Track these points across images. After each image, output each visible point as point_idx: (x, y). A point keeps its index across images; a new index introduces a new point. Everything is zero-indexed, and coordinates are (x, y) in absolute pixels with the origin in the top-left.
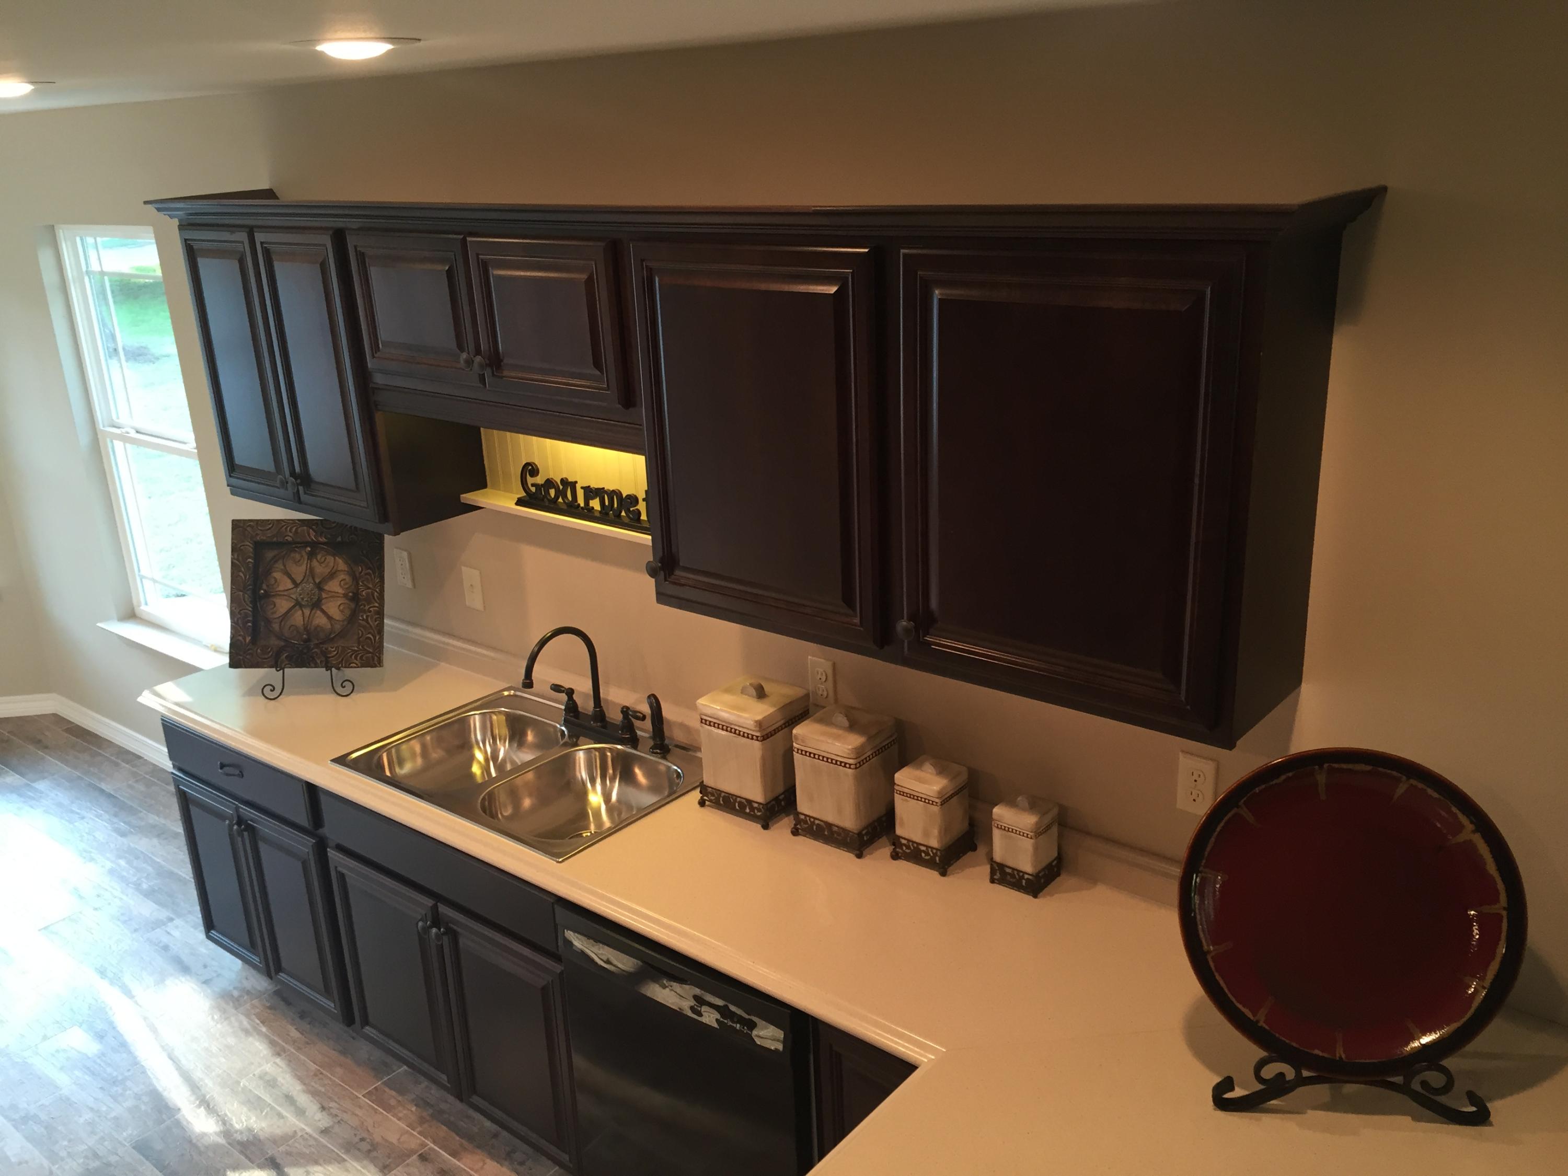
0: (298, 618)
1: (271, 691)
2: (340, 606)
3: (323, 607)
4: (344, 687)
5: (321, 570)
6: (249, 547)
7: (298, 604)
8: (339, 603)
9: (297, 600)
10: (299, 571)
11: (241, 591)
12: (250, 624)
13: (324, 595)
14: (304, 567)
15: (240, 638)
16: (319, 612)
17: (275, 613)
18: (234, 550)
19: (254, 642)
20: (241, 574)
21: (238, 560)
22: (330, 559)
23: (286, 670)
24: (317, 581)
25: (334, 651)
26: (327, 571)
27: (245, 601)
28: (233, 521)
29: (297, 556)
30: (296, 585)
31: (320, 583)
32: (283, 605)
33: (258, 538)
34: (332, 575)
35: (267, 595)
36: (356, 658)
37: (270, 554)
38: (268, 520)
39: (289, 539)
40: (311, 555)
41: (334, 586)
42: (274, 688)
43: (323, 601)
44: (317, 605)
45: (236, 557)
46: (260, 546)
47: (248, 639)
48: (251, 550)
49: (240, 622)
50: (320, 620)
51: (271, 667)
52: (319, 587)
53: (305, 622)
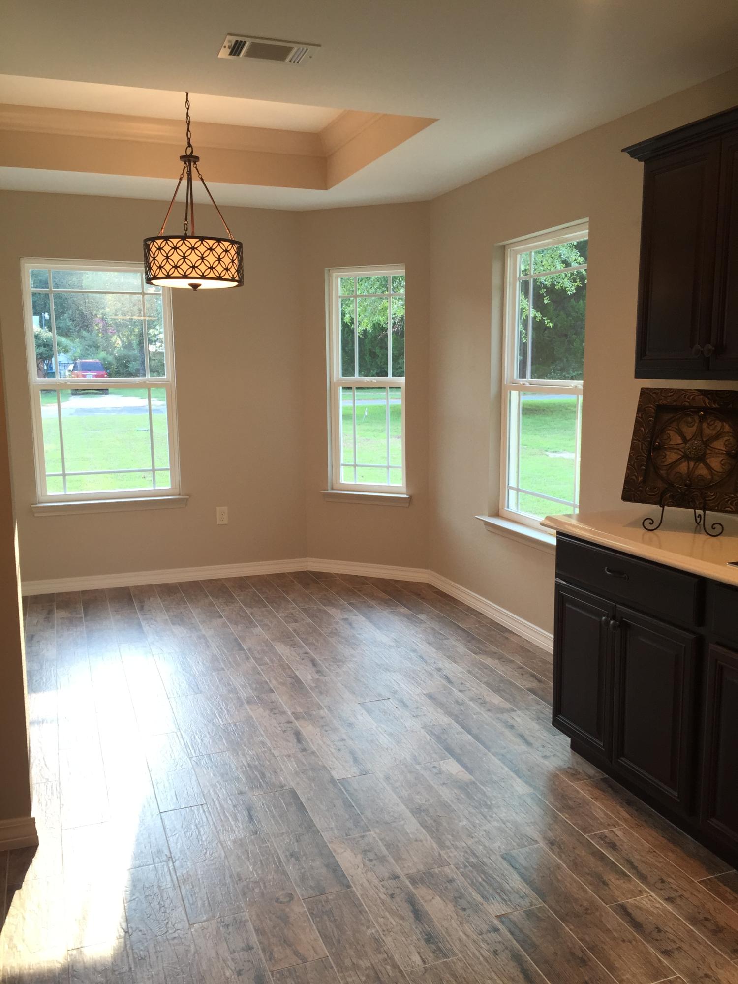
0: (683, 468)
1: (650, 524)
2: (721, 461)
3: (708, 461)
4: (714, 529)
5: (708, 431)
6: (652, 409)
7: (686, 457)
8: (721, 459)
9: (685, 453)
10: (689, 431)
11: (640, 441)
12: (644, 468)
13: (708, 452)
14: (695, 428)
15: (634, 477)
16: (701, 465)
17: (664, 462)
18: (639, 410)
19: (644, 481)
20: (643, 429)
21: (641, 418)
22: (718, 424)
23: (666, 508)
24: (704, 440)
25: (712, 496)
26: (714, 432)
27: (642, 450)
28: (642, 389)
29: (690, 419)
30: (685, 441)
31: (707, 441)
32: (672, 457)
33: (660, 402)
34: (717, 437)
35: (660, 448)
36: (731, 504)
37: (666, 417)
38: (671, 389)
39: (687, 404)
40: (702, 419)
41: (719, 445)
42: (652, 523)
43: (707, 456)
44: (701, 458)
45: (640, 415)
46: (661, 409)
47: (640, 479)
48: (653, 411)
49: (635, 465)
50: (702, 471)
51: (655, 504)
52: (706, 444)
53: (690, 469)
